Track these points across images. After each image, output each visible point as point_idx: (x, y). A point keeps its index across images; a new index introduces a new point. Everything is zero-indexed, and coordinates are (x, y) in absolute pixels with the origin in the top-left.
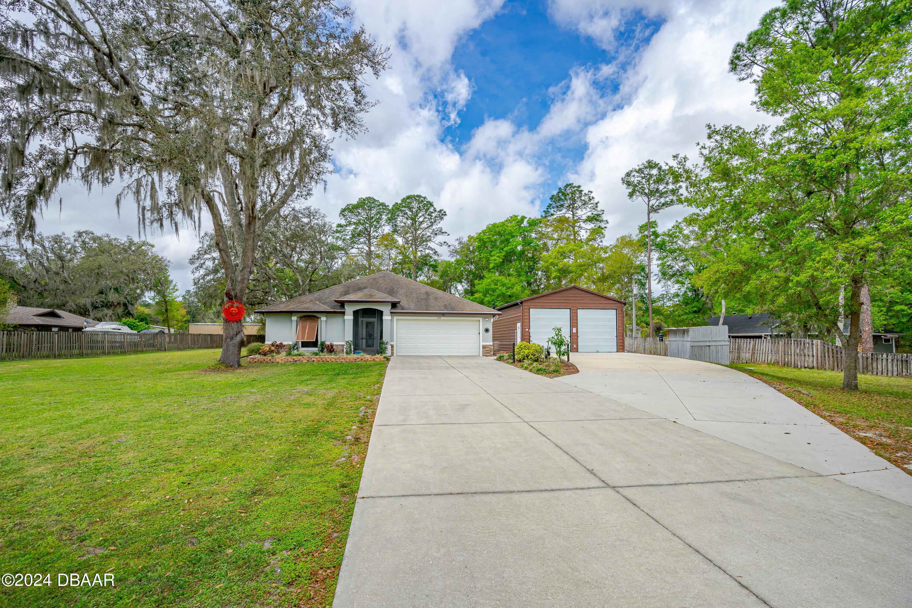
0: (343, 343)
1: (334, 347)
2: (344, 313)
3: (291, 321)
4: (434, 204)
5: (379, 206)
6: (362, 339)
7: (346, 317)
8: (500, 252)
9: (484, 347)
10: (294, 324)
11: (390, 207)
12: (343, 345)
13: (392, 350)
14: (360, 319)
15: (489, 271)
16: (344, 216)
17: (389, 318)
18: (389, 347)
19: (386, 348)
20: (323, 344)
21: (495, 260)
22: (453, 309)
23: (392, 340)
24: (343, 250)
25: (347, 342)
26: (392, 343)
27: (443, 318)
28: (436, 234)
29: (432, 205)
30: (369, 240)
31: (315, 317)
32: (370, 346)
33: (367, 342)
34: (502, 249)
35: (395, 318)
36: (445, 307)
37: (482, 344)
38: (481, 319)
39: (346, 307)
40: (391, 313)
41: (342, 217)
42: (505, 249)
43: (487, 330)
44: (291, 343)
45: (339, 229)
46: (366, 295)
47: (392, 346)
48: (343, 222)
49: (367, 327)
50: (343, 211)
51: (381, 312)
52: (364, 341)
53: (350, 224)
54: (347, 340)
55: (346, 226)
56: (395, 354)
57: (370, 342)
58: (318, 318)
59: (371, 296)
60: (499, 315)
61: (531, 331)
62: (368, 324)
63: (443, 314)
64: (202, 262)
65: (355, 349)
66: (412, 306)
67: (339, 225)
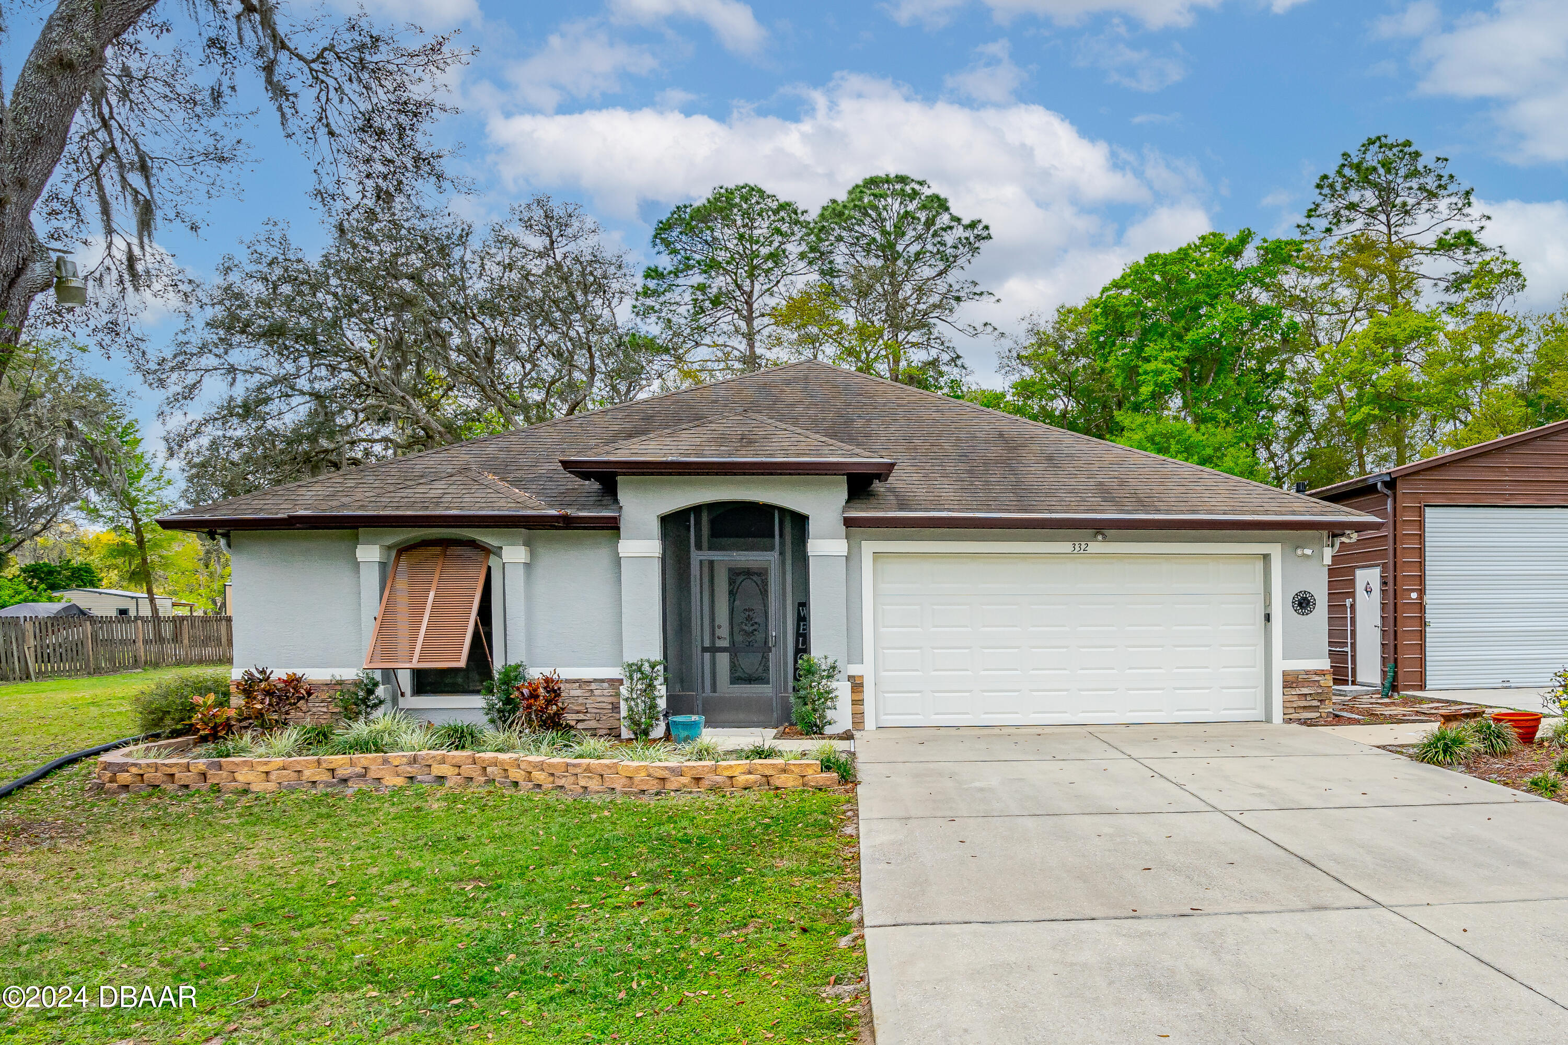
0: (615, 673)
1: (569, 692)
2: (612, 526)
3: (356, 565)
4: (950, 204)
5: (776, 212)
6: (713, 650)
7: (627, 547)
8: (1173, 348)
9: (1291, 681)
10: (370, 579)
11: (813, 214)
12: (615, 683)
13: (857, 702)
14: (697, 557)
15: (1137, 408)
16: (667, 243)
17: (840, 547)
18: (842, 689)
19: (827, 695)
20: (513, 675)
21: (1159, 373)
22: (1142, 505)
23: (855, 655)
24: (667, 350)
25: (635, 669)
26: (854, 670)
27: (1096, 547)
28: (958, 299)
29: (943, 205)
30: (749, 320)
31: (473, 544)
32: (750, 680)
33: (733, 667)
34: (1180, 338)
35: (869, 548)
36: (1106, 494)
37: (1280, 665)
38: (1275, 550)
39: (624, 496)
40: (849, 523)
41: (662, 248)
42: (1190, 336)
43: (1303, 603)
44: (349, 674)
45: (652, 284)
46: (722, 440)
47: (857, 685)
48: (665, 262)
49: (732, 594)
50: (664, 228)
51: (800, 521)
52: (723, 659)
53: (686, 267)
54: (631, 657)
55: (676, 273)
56: (870, 723)
57: (749, 663)
58: (486, 551)
59: (746, 441)
60: (1359, 527)
61: (1427, 599)
62: (737, 575)
63: (1099, 528)
64: (191, 378)
65: (676, 705)
66: (947, 490)
67: (653, 273)
